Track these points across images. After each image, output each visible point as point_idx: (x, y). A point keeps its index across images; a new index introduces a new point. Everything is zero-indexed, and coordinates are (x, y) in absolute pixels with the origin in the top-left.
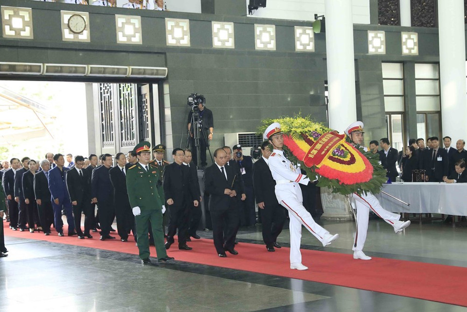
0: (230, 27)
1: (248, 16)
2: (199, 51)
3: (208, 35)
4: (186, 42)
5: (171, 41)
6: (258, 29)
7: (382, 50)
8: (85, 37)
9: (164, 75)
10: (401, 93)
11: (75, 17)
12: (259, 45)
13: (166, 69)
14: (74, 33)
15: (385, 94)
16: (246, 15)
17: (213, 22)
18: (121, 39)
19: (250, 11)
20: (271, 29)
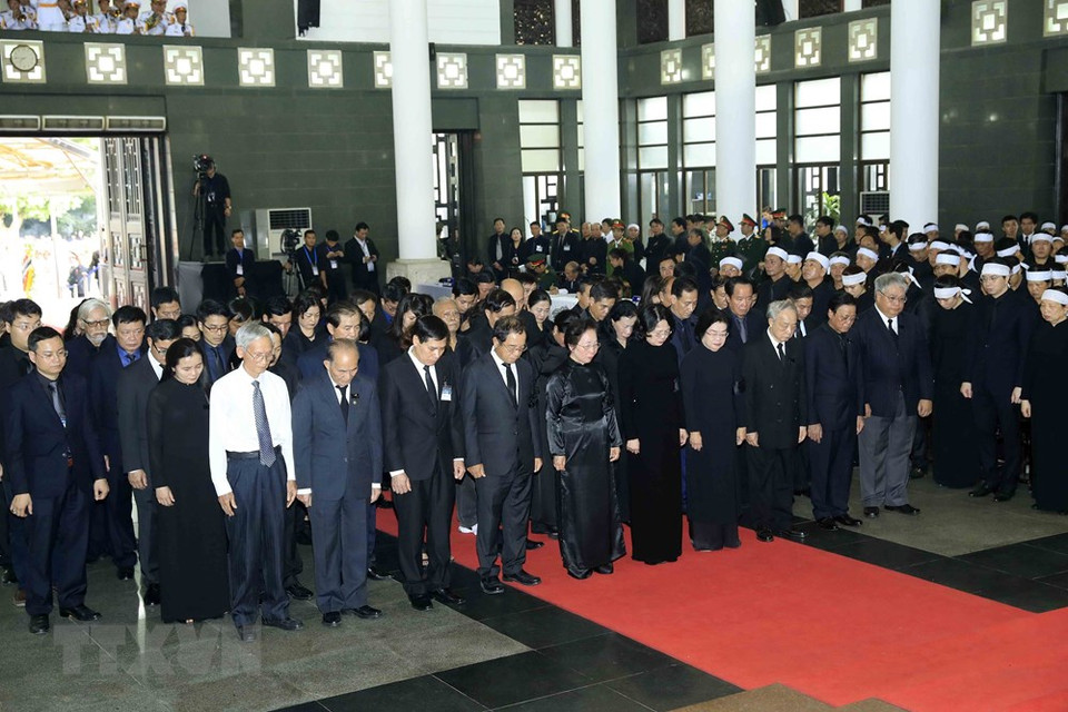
0: (267, 56)
1: (298, 38)
2: (218, 92)
3: (232, 68)
4: (196, 78)
5: (173, 78)
6: (314, 57)
7: (520, 83)
8: (37, 75)
9: (161, 127)
10: (556, 144)
11: (21, 49)
12: (315, 80)
13: (163, 119)
14: (21, 71)
15: (522, 146)
16: (294, 37)
17: (239, 49)
18: (95, 77)
19: (301, 31)
20: (336, 57)
